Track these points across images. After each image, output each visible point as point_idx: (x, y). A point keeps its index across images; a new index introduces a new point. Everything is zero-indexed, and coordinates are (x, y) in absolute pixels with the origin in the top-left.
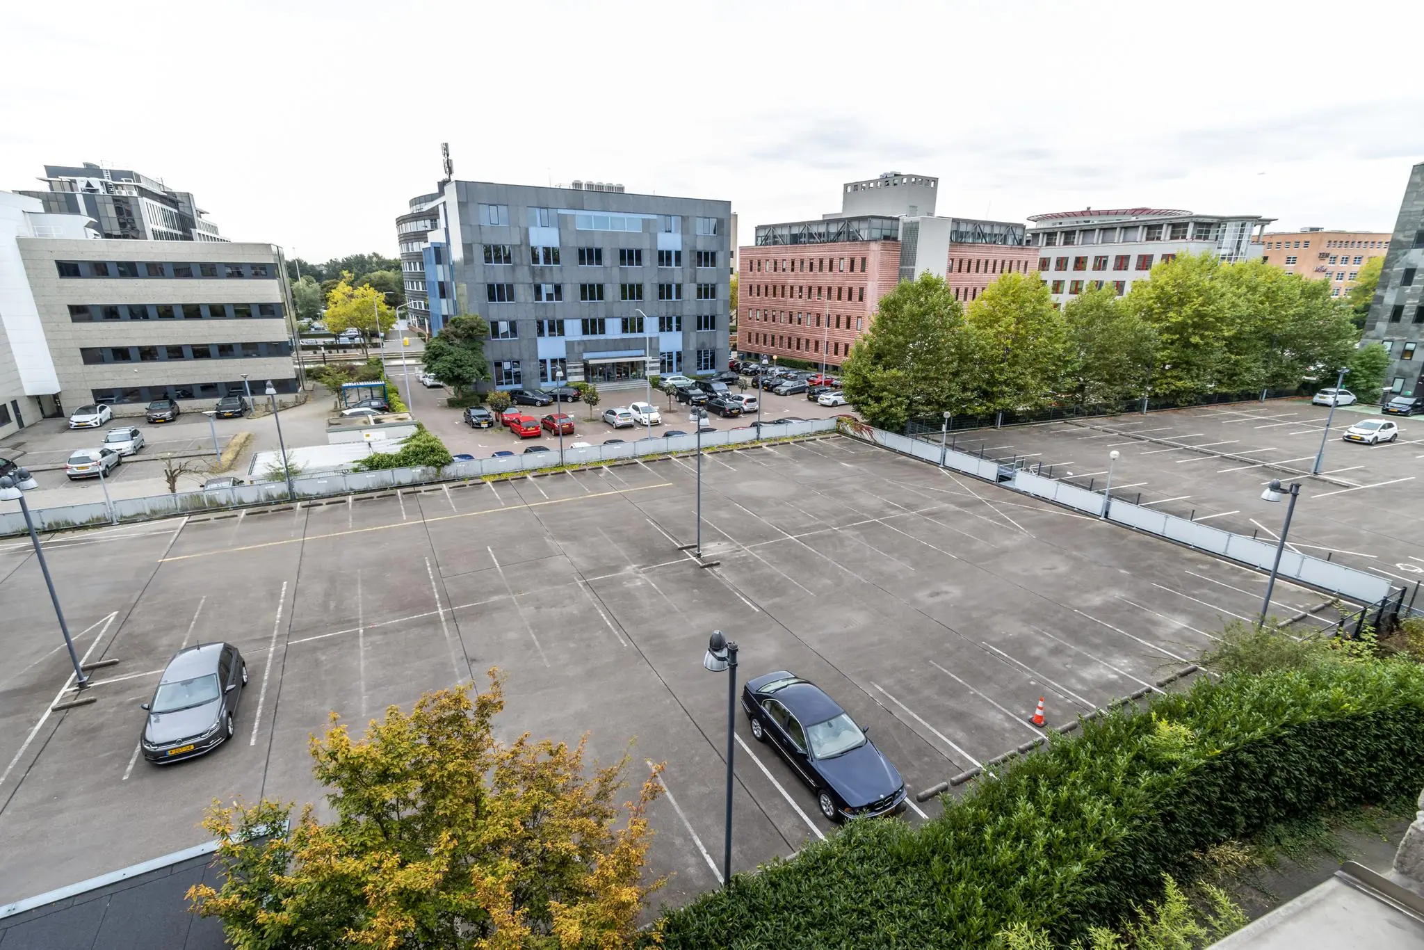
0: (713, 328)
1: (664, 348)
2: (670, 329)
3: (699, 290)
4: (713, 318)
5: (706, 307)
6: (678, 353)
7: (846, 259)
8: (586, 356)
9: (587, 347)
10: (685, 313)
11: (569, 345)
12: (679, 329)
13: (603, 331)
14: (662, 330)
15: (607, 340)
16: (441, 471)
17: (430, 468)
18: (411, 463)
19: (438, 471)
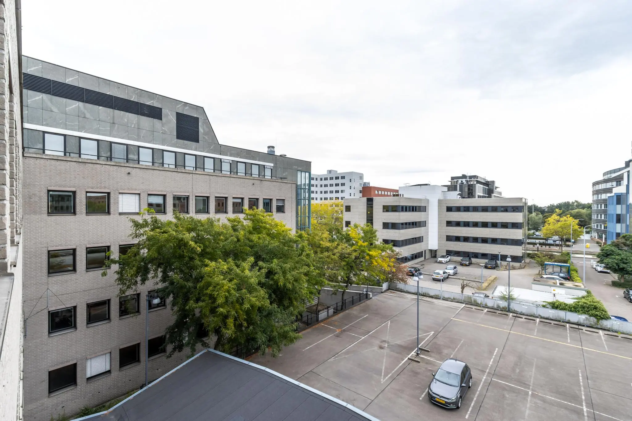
16: (600, 322)
17: (592, 318)
18: (579, 311)
19: (598, 321)
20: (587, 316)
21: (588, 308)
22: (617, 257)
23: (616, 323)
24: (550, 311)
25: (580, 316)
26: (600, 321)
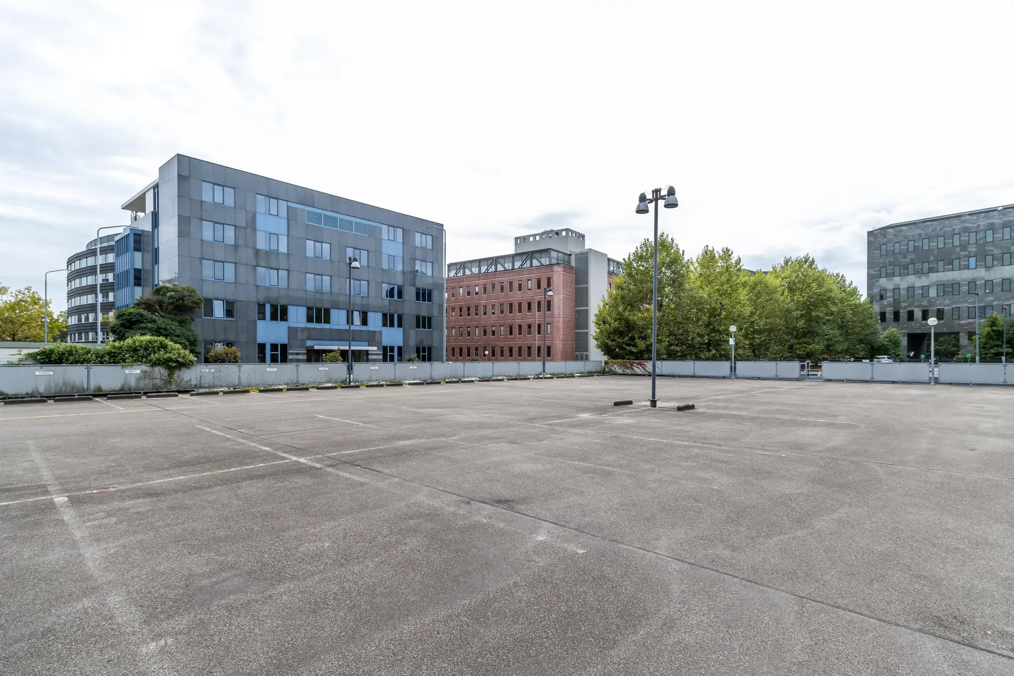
0: (430, 327)
1: (386, 342)
2: (392, 325)
3: (418, 294)
4: (430, 319)
5: (424, 309)
6: (400, 348)
7: (533, 280)
8: (309, 343)
9: (312, 335)
10: (405, 312)
11: (292, 331)
12: (400, 325)
13: (327, 321)
14: (385, 325)
15: (331, 330)
16: (175, 376)
17: (157, 369)
18: (124, 361)
19: (171, 375)
20: (145, 367)
21: (146, 349)
22: (149, 325)
23: (207, 371)
24: (37, 373)
25: (127, 372)
26: (177, 373)
